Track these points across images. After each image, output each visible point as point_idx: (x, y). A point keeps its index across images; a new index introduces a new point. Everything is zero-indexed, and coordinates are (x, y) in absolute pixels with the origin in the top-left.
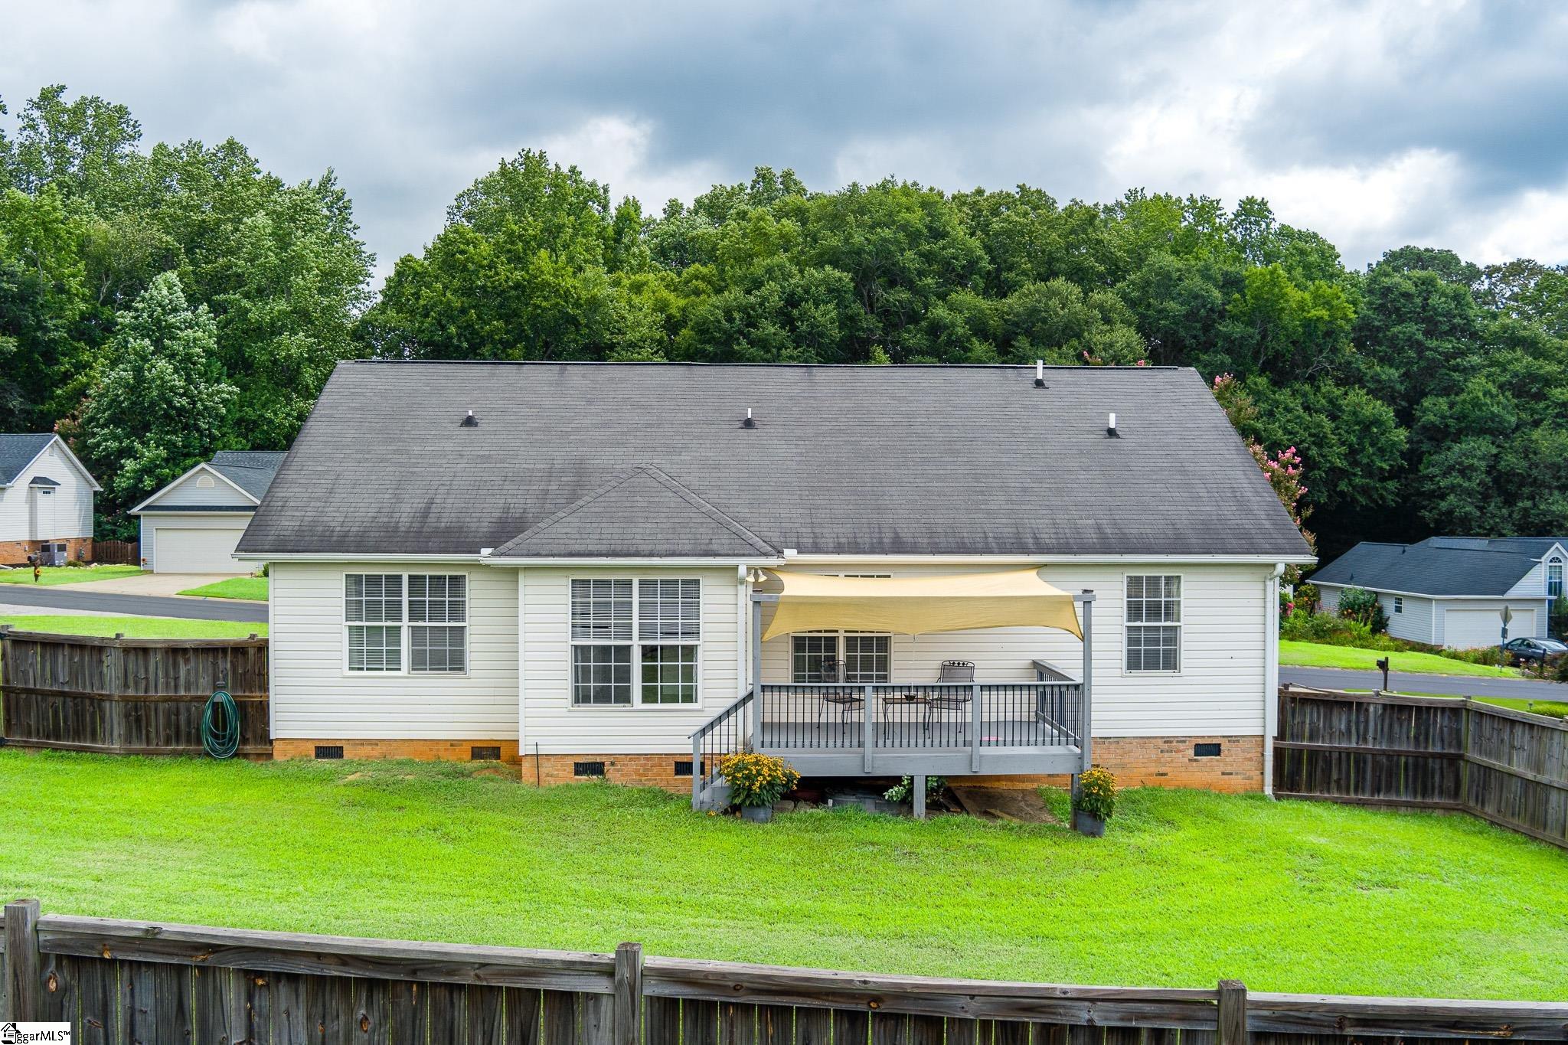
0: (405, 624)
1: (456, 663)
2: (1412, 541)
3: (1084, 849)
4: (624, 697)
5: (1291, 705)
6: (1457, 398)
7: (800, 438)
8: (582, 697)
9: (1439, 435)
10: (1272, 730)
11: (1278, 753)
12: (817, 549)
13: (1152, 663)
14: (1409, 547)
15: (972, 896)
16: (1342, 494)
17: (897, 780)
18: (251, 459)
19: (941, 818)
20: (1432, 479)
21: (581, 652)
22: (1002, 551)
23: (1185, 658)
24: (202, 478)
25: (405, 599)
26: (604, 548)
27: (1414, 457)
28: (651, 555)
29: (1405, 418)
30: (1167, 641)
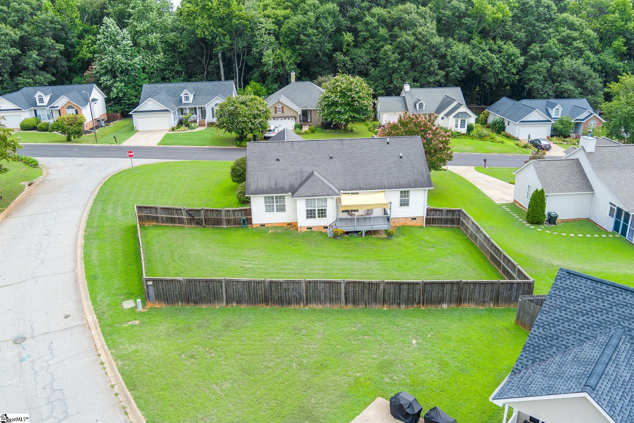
0: (275, 204)
1: (284, 210)
2: (518, 100)
3: (389, 242)
4: (315, 217)
5: (429, 211)
6: (544, 45)
7: (341, 161)
8: (308, 217)
9: (535, 58)
10: (425, 215)
11: (427, 219)
12: (346, 190)
13: (404, 205)
14: (516, 102)
15: (371, 253)
16: (499, 79)
17: (360, 231)
18: (155, 87)
19: (367, 236)
20: (529, 74)
21: (307, 211)
22: (378, 189)
23: (410, 204)
24: (150, 102)
25: (275, 200)
26: (311, 195)
27: (525, 66)
28: (319, 196)
29: (524, 52)
30: (407, 201)
